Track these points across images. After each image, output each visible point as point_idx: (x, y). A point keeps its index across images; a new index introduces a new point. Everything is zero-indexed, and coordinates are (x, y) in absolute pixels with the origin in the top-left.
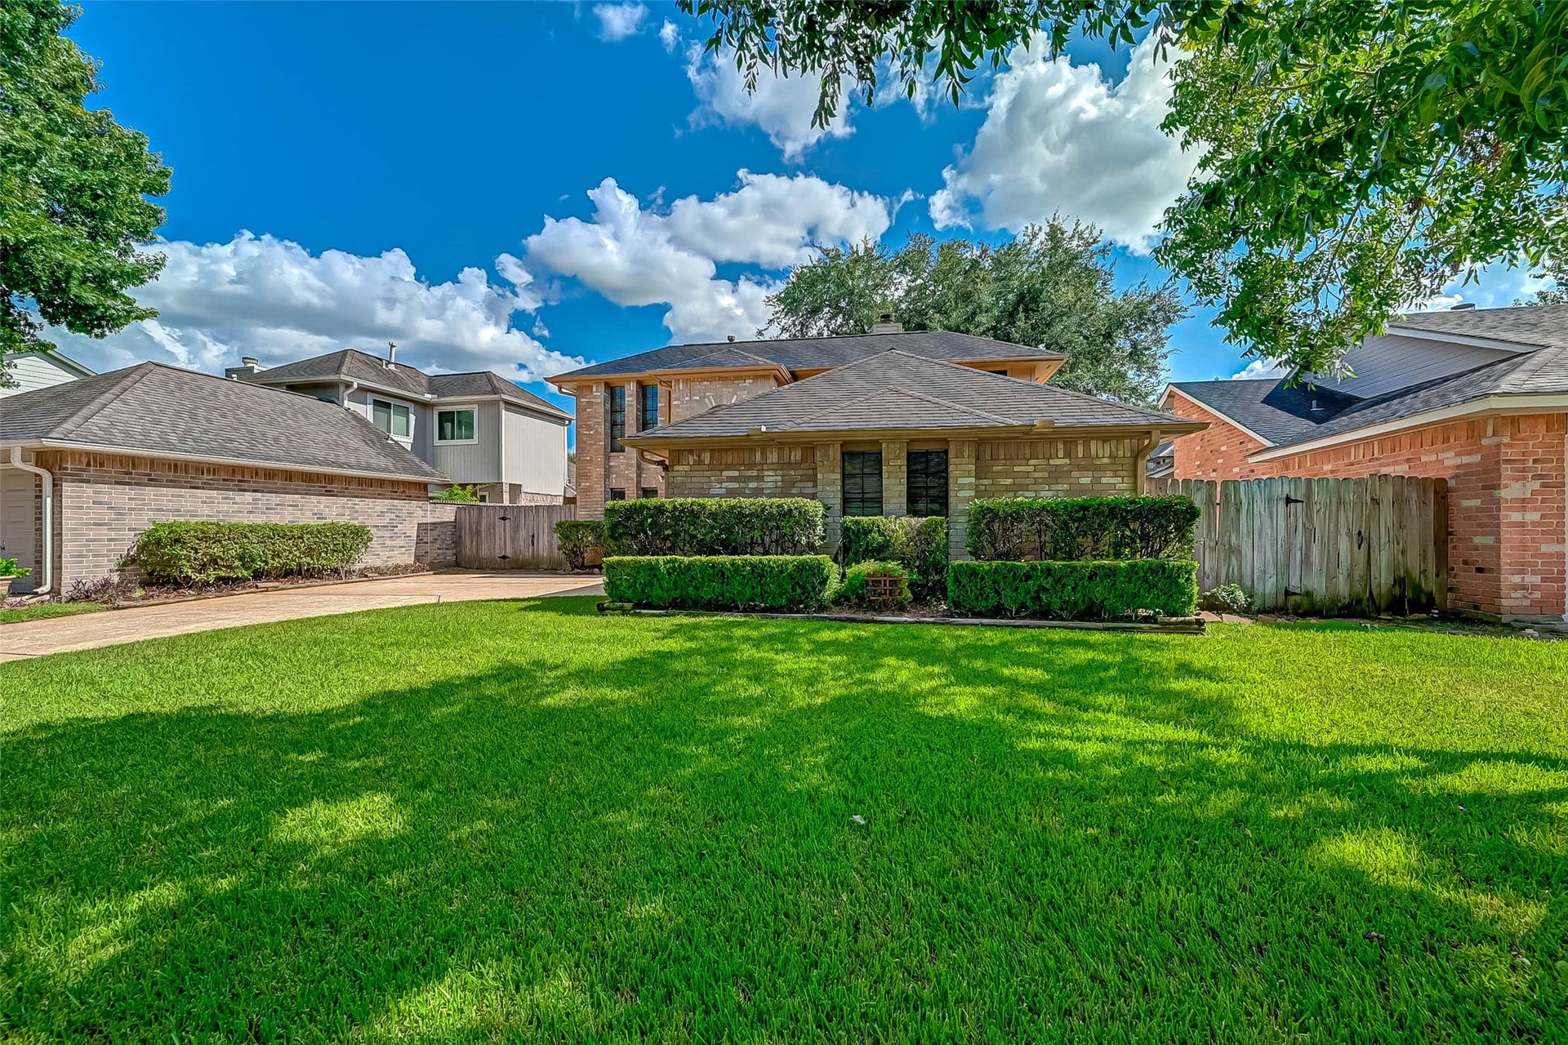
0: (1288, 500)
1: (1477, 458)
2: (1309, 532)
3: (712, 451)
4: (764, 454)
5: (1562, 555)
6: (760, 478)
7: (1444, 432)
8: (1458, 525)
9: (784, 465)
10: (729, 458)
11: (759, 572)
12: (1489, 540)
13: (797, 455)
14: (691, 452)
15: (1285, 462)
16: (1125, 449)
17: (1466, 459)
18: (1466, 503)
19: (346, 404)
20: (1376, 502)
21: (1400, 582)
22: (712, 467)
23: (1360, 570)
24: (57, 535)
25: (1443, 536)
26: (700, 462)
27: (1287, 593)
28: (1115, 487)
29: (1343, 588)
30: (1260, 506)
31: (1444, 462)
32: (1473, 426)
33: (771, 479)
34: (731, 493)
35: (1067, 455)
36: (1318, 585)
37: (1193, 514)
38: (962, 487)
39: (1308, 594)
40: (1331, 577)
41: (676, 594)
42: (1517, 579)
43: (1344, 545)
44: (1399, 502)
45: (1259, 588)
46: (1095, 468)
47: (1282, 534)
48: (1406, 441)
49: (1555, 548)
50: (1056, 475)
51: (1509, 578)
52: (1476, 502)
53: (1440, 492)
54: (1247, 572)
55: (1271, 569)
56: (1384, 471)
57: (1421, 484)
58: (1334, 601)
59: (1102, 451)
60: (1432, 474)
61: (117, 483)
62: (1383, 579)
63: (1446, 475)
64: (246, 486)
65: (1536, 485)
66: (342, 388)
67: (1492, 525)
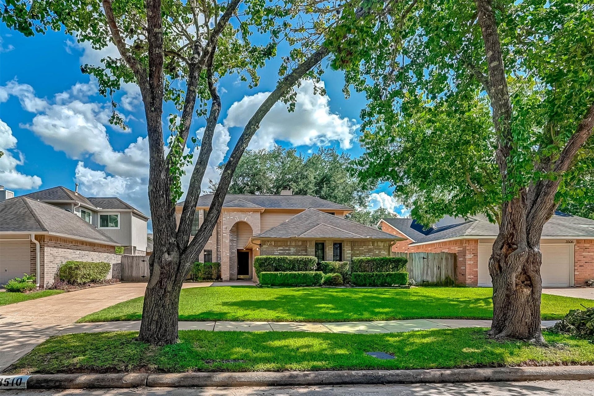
0: (424, 258)
1: (462, 249)
2: (428, 266)
3: (275, 241)
4: (291, 243)
5: (477, 271)
6: (289, 250)
7: (456, 242)
8: (458, 264)
9: (296, 246)
10: (279, 244)
11: (305, 276)
12: (464, 268)
13: (300, 243)
14: (268, 241)
15: (418, 247)
16: (387, 244)
17: (460, 249)
18: (460, 259)
19: (75, 212)
20: (442, 259)
21: (447, 278)
22: (275, 246)
23: (439, 275)
24: (42, 265)
25: (455, 267)
26: (271, 244)
27: (423, 281)
28: (384, 254)
29: (435, 280)
30: (417, 259)
31: (455, 249)
32: (461, 241)
33: (293, 250)
34: (280, 254)
35: (373, 245)
36: (429, 279)
37: (406, 261)
38: (348, 254)
39: (428, 281)
40: (432, 277)
41: (282, 282)
42: (469, 277)
43: (435, 269)
44: (447, 259)
45: (417, 280)
46: (380, 249)
47: (422, 266)
48: (448, 244)
49: (476, 269)
50: (370, 251)
51: (468, 276)
52: (462, 259)
53: (455, 257)
54: (414, 276)
55: (420, 276)
56: (443, 251)
57: (451, 254)
58: (433, 283)
59: (381, 244)
60: (453, 252)
61: (55, 247)
62: (443, 278)
63: (456, 252)
64: (78, 248)
65: (473, 255)
66: (73, 206)
67: (465, 265)
